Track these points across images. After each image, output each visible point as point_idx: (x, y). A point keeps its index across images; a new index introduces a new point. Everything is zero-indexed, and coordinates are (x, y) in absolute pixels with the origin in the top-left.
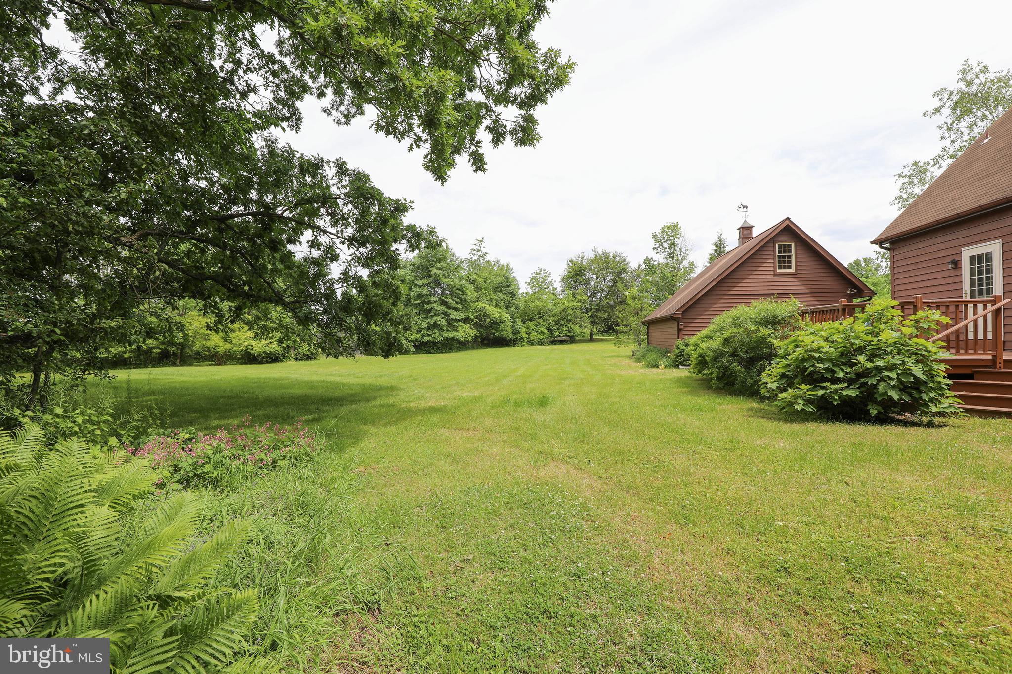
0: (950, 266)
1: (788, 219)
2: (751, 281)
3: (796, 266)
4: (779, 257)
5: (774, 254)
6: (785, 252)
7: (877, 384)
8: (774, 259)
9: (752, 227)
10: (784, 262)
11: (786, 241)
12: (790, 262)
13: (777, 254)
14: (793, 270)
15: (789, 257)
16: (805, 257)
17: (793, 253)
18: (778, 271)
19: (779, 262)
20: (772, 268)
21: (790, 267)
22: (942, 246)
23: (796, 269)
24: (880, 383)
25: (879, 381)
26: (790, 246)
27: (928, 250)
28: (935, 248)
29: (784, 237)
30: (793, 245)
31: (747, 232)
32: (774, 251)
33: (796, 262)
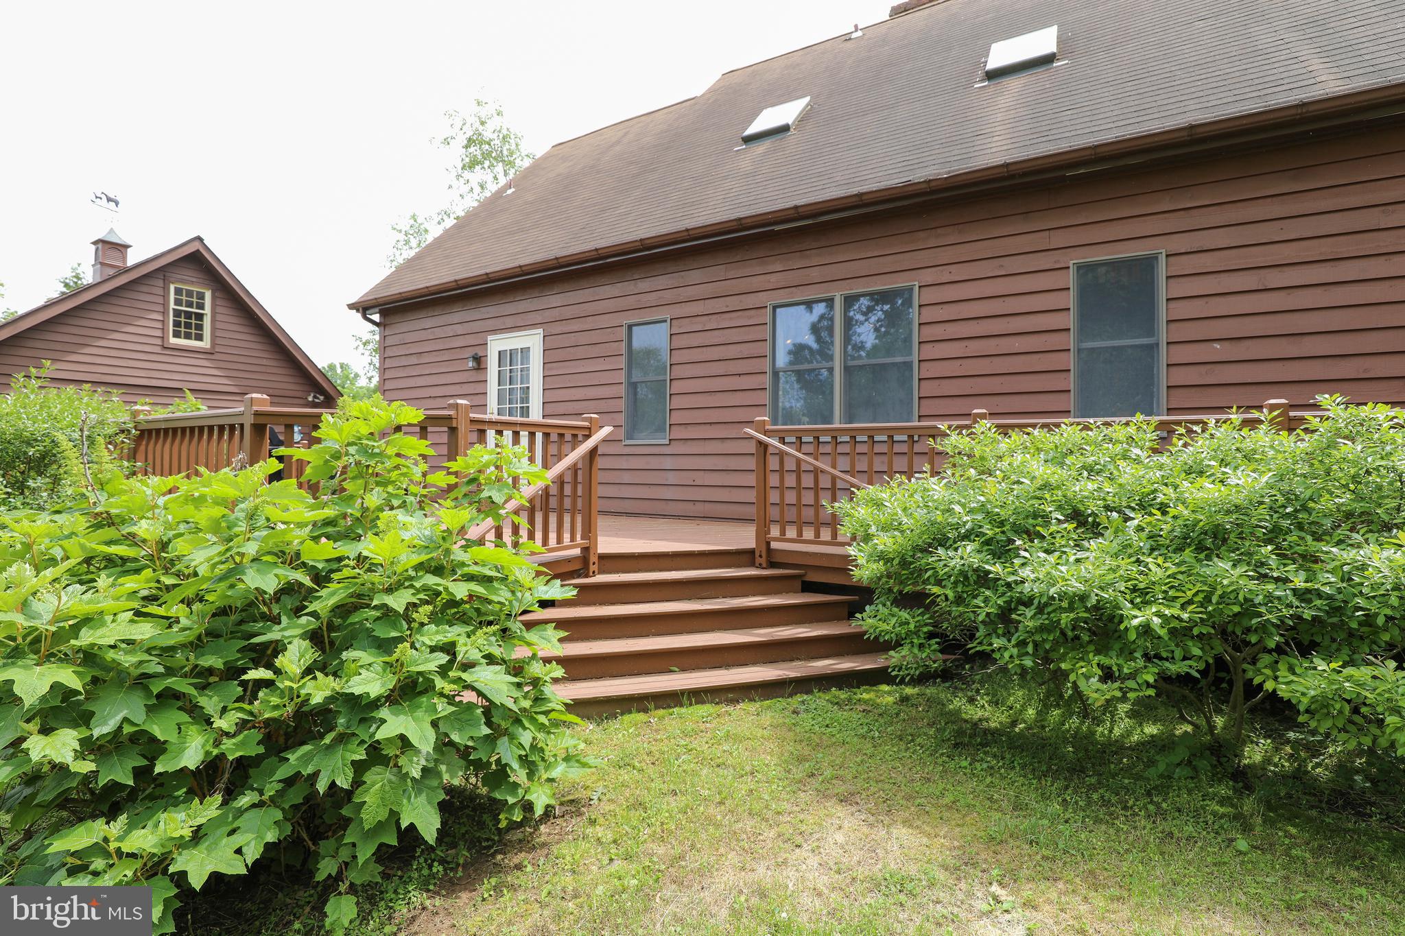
0: (470, 364)
1: (199, 239)
2: (101, 352)
3: (213, 337)
4: (177, 313)
5: (165, 305)
6: (190, 304)
7: (357, 783)
8: (165, 313)
9: (127, 247)
10: (188, 326)
11: (192, 283)
12: (200, 327)
13: (172, 305)
14: (205, 344)
15: (200, 317)
16: (231, 322)
17: (207, 310)
18: (173, 341)
19: (177, 324)
20: (159, 333)
21: (199, 338)
22: (459, 329)
23: (213, 344)
24: (369, 777)
25: (360, 768)
26: (201, 296)
27: (439, 333)
28: (449, 331)
29: (188, 273)
30: (208, 295)
31: (116, 254)
32: (165, 296)
33: (213, 329)
